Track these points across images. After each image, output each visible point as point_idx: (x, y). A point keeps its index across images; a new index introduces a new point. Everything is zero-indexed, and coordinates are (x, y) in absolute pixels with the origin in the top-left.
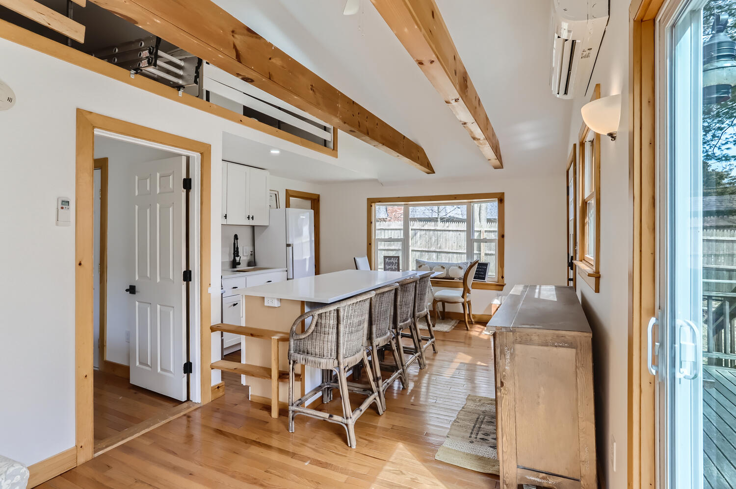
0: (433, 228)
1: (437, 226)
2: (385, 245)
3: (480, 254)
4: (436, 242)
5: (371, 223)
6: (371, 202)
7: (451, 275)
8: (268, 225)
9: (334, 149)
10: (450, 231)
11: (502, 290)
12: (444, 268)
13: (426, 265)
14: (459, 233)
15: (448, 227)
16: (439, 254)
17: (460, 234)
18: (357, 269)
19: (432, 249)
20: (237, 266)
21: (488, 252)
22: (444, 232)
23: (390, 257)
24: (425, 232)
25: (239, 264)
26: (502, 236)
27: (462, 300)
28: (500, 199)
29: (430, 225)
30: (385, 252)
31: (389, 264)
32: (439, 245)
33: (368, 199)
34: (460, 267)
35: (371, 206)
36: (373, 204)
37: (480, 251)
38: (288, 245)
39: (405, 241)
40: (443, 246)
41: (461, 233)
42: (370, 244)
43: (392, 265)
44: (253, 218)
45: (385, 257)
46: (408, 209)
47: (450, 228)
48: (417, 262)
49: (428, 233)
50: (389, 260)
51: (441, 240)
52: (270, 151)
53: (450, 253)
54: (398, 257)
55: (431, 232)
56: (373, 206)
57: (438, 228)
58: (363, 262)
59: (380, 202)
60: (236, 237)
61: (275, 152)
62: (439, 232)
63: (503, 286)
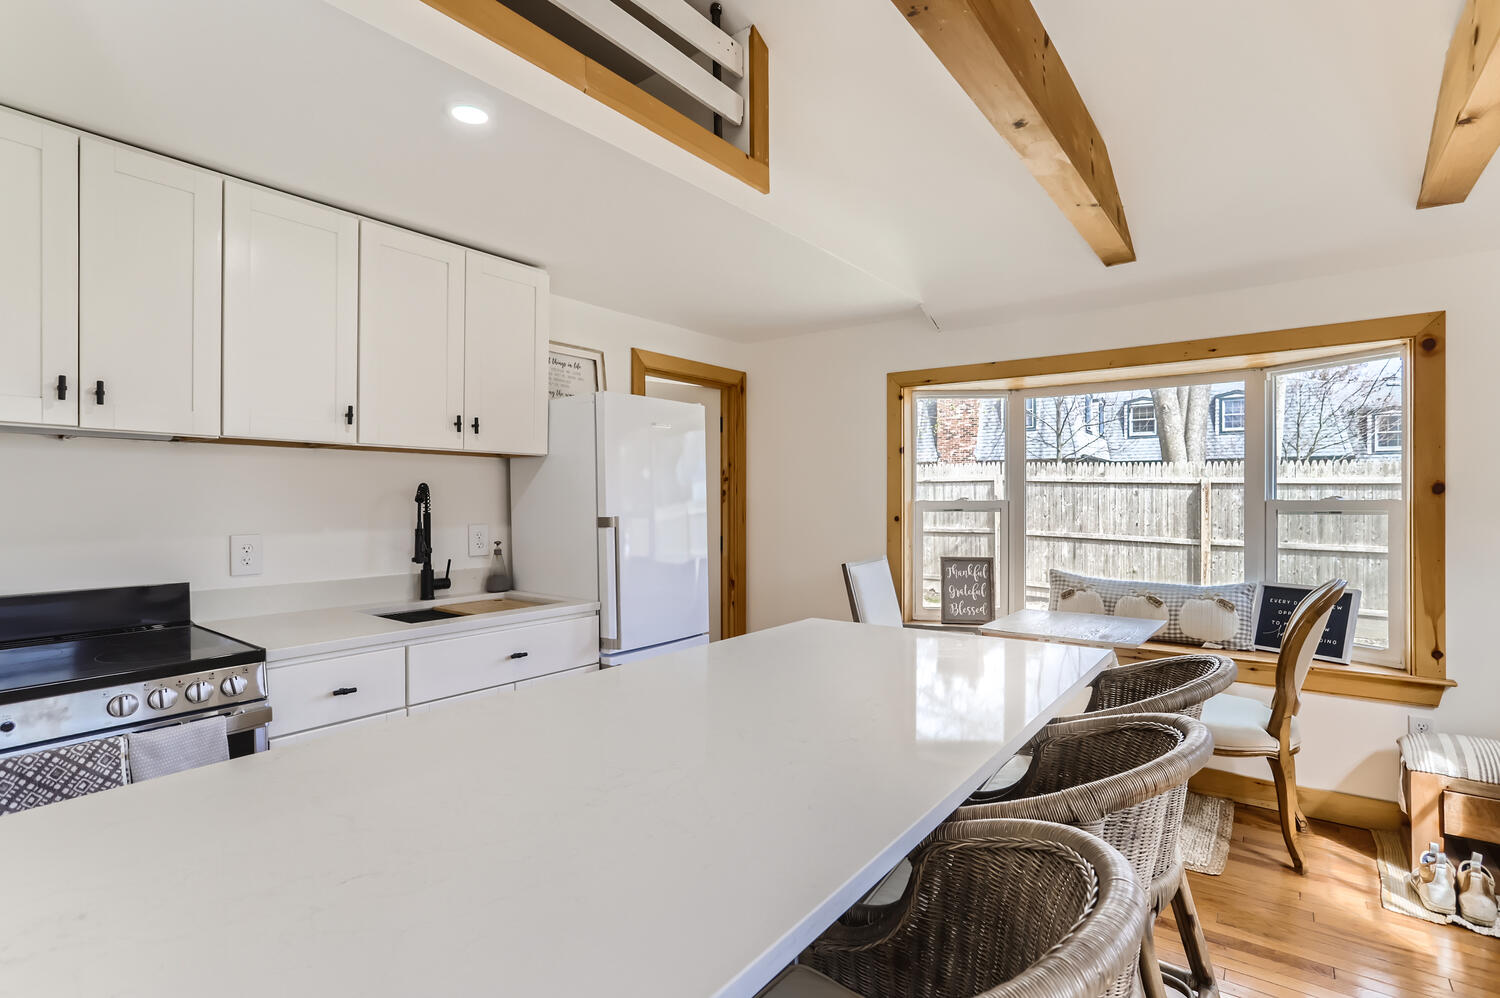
0: (1063, 478)
1: (1073, 472)
2: (935, 523)
3: (1198, 546)
4: (1071, 514)
5: (901, 450)
6: (900, 384)
7: (1189, 630)
8: (542, 451)
9: (752, 155)
10: (1108, 484)
11: (1433, 705)
12: (1158, 603)
13: (1089, 592)
14: (1135, 489)
15: (1103, 474)
16: (1077, 545)
17: (1137, 494)
18: (856, 619)
19: (1058, 533)
20: (437, 593)
21: (1219, 541)
22: (1092, 489)
23: (962, 562)
24: (1039, 488)
25: (445, 583)
26: (1432, 489)
27: (1272, 745)
28: (1420, 339)
29: (1054, 471)
30: (937, 538)
31: (959, 583)
32: (1078, 522)
33: (888, 374)
34: (1223, 603)
35: (901, 397)
36: (906, 392)
37: (1197, 536)
38: (603, 522)
39: (1013, 510)
40: (1090, 525)
41: (1141, 490)
42: (897, 519)
43: (969, 589)
44: (476, 426)
45: (946, 561)
46: (1023, 405)
47: (1109, 479)
48: (1056, 577)
49: (1047, 490)
50: (958, 569)
51: (1085, 508)
52: (444, 111)
53: (1108, 541)
54: (990, 562)
55: (1058, 490)
56: (907, 398)
57: (1077, 478)
58: (872, 578)
59: (928, 382)
60: (423, 493)
61: (470, 115)
62: (1078, 489)
63: (1441, 688)
